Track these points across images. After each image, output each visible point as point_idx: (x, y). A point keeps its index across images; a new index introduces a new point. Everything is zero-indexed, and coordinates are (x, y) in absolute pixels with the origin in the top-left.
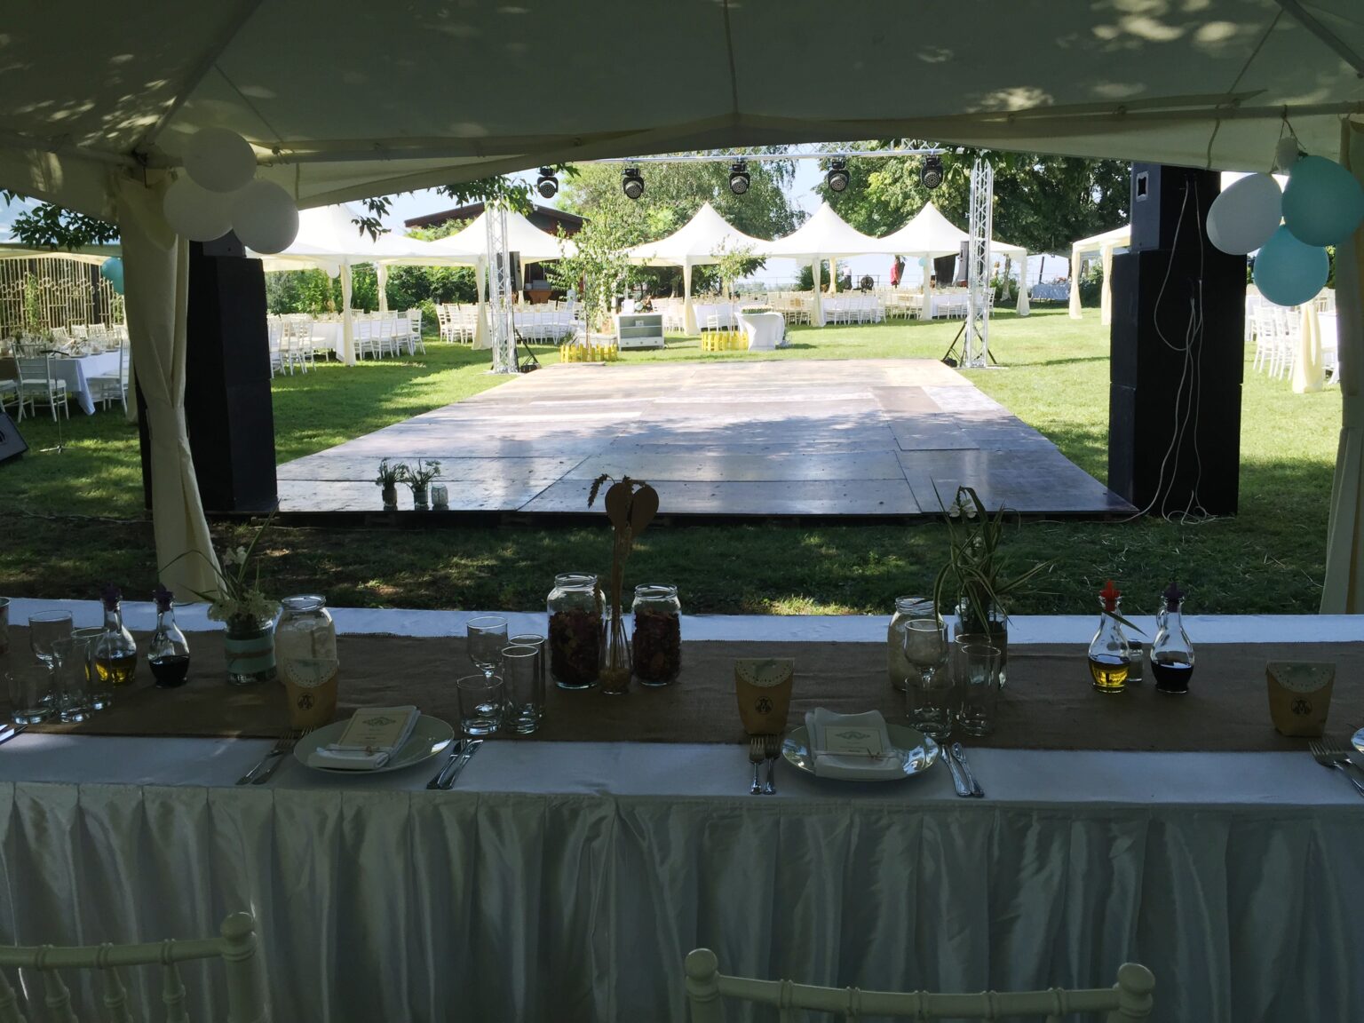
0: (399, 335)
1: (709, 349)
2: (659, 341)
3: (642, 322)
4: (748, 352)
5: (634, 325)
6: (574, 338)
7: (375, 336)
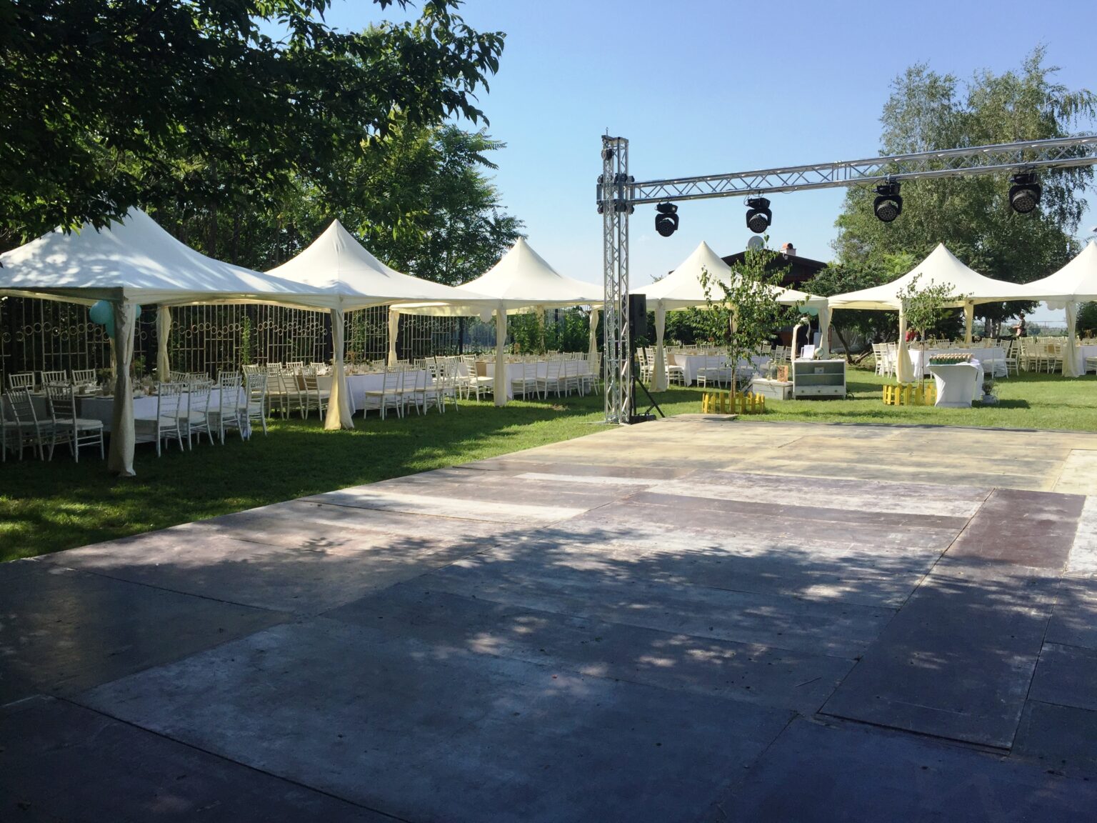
0: (568, 376)
1: (889, 403)
2: (841, 390)
3: (822, 369)
4: (934, 409)
5: (813, 372)
6: (750, 384)
7: (542, 377)
